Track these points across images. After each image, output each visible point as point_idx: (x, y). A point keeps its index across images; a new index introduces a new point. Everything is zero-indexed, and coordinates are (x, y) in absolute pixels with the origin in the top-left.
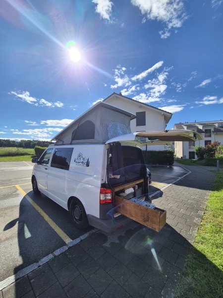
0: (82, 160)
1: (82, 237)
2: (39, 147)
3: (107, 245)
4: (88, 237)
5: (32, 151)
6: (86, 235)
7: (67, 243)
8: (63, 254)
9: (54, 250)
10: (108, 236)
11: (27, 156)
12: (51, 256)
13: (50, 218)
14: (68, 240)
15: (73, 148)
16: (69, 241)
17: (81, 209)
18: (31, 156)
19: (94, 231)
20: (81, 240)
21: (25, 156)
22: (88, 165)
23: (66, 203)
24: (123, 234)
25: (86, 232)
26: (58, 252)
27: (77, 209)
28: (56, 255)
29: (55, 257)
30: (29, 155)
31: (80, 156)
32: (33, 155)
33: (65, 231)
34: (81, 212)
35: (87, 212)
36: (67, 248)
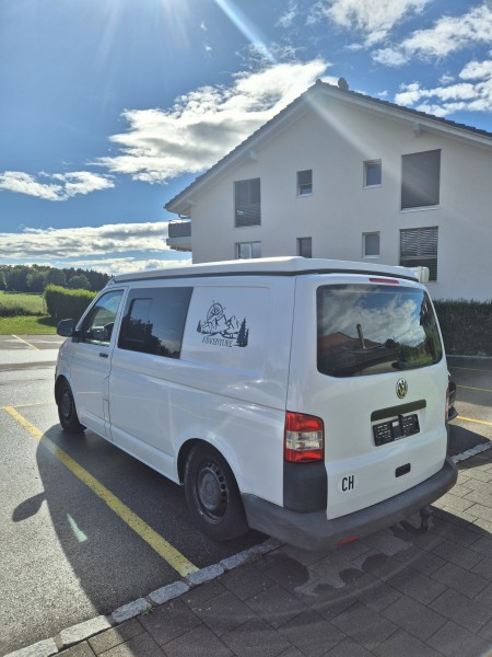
0: (222, 326)
1: (229, 563)
2: (59, 289)
3: (307, 590)
4: (247, 563)
5: (37, 302)
6: (238, 559)
7: (184, 574)
8: (177, 601)
9: (150, 590)
10: (310, 568)
11: (25, 318)
12: (142, 604)
13: (125, 503)
14: (186, 568)
15: (190, 290)
16: (190, 571)
17: (221, 479)
18: (35, 318)
19: (262, 549)
20: (226, 571)
21: (17, 319)
22: (243, 341)
23: (173, 461)
24: (358, 565)
25: (238, 550)
26: (161, 596)
27: (210, 479)
28: (158, 601)
29: (155, 606)
30: (28, 314)
31: (216, 311)
32: (39, 314)
33: (173, 543)
34: (223, 487)
35: (244, 488)
36: (187, 588)
